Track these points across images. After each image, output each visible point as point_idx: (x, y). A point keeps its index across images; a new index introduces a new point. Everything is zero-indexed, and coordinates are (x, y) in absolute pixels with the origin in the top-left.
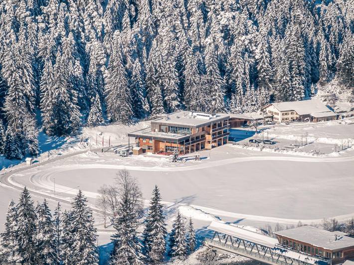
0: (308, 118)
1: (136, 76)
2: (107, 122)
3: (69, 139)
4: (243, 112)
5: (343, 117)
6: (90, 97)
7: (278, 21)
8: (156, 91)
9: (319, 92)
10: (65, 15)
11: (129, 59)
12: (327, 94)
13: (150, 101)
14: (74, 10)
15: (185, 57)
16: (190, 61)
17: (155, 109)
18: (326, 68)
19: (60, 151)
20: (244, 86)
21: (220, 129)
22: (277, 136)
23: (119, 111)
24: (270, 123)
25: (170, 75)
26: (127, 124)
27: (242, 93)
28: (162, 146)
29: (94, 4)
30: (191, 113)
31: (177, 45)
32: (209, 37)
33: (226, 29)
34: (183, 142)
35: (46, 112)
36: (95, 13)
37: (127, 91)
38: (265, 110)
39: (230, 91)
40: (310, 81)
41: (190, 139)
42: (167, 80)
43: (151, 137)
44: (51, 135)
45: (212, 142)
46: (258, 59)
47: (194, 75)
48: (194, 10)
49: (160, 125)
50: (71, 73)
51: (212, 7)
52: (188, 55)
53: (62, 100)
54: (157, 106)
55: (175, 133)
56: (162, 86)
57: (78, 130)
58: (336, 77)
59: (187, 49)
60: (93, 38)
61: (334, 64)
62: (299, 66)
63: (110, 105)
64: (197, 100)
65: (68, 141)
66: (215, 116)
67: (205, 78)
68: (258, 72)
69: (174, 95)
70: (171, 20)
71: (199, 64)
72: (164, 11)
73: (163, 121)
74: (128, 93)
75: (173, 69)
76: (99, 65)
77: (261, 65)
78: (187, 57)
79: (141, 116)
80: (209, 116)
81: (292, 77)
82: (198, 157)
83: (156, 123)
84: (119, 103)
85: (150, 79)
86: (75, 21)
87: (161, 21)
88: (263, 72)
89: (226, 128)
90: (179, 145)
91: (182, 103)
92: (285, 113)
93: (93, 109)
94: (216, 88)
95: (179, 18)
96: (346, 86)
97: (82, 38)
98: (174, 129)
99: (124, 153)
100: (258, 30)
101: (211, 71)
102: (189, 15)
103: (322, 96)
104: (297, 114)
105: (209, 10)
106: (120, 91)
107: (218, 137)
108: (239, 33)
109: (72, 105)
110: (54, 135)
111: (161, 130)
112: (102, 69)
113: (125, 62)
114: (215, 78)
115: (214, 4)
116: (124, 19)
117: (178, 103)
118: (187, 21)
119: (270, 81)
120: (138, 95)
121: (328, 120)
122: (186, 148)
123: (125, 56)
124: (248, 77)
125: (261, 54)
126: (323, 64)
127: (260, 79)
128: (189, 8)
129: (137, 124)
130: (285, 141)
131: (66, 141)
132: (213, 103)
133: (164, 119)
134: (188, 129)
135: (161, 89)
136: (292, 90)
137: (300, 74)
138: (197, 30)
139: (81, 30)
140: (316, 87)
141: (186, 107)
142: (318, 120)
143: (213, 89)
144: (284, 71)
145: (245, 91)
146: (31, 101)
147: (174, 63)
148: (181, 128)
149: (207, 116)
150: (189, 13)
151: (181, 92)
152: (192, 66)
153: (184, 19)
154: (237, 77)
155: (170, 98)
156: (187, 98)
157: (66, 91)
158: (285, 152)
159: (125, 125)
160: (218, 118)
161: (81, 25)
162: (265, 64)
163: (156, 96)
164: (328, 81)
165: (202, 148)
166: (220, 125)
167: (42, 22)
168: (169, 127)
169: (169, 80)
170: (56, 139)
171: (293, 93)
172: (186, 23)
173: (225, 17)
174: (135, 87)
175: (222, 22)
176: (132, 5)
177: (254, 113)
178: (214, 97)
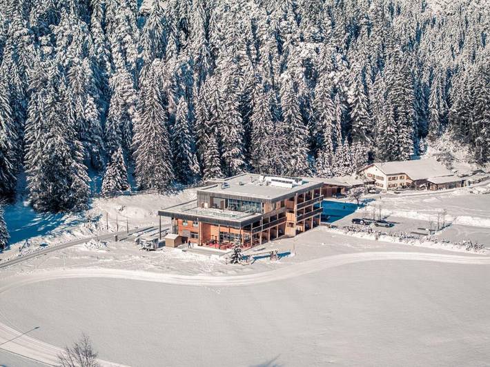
0: (424, 185)
1: (180, 122)
2: (135, 190)
3: (68, 218)
4: (334, 175)
5: (470, 183)
6: (110, 152)
7: (371, 58)
8: (209, 144)
9: (429, 149)
10: (84, 38)
11: (171, 97)
12: (439, 152)
13: (202, 158)
14: (97, 31)
15: (253, 97)
16: (260, 102)
17: (207, 171)
18: (436, 118)
19: (47, 240)
20: (334, 139)
21: (309, 203)
22: (390, 212)
23: (153, 173)
24: (374, 191)
25: (230, 120)
26: (165, 193)
27: (332, 149)
28: (214, 232)
29: (127, 24)
30: (261, 178)
31: (241, 79)
32: (285, 72)
33: (307, 64)
34: (250, 226)
35: (33, 173)
36: (128, 37)
37: (164, 142)
38: (362, 173)
39: (315, 146)
40: (417, 135)
41: (261, 221)
42: (226, 128)
43: (196, 217)
44: (42, 211)
45: (297, 224)
46: (351, 104)
47: (265, 121)
48: (265, 37)
49: (213, 197)
50: (81, 115)
51: (289, 36)
52: (257, 93)
53: (56, 156)
54: (211, 167)
55: (236, 209)
56: (219, 136)
57: (84, 202)
58: (447, 131)
59: (255, 84)
60: (120, 68)
61: (445, 114)
62: (407, 114)
63: (140, 165)
64: (269, 157)
65: (67, 221)
66: (300, 183)
67: (281, 126)
68: (352, 121)
69: (236, 150)
70: (233, 49)
71: (273, 106)
72: (224, 38)
73: (218, 190)
74: (166, 145)
75: (235, 112)
76: (126, 105)
77: (355, 111)
78: (255, 95)
79: (188, 180)
80: (291, 183)
81: (398, 128)
82: (275, 253)
83: (205, 194)
84: (153, 160)
85: (202, 125)
86: (99, 46)
87: (220, 50)
88: (358, 121)
89: (318, 202)
90: (242, 231)
91: (247, 162)
92: (392, 177)
93: (109, 171)
94: (297, 140)
95: (245, 46)
96: (460, 142)
97: (107, 70)
98: (236, 204)
99: (150, 245)
100: (349, 68)
101: (289, 117)
102: (259, 44)
103: (434, 155)
104: (408, 178)
105: (284, 40)
106: (154, 143)
107: (306, 216)
108: (325, 69)
109: (74, 164)
110: (47, 211)
111: (213, 205)
112: (130, 111)
113: (165, 102)
114: (296, 127)
115: (291, 33)
116: (168, 46)
117: (242, 162)
118: (255, 52)
119: (368, 133)
120: (182, 149)
121: (450, 187)
122: (254, 236)
123: (165, 93)
124: (340, 127)
125: (356, 96)
126: (433, 113)
127: (354, 130)
128: (259, 35)
129: (181, 193)
130: (407, 222)
131: (63, 221)
132: (293, 162)
133: (219, 186)
134: (258, 203)
135: (216, 142)
136: (398, 146)
137: (408, 124)
138: (269, 63)
139: (106, 59)
140: (425, 143)
141: (254, 168)
142: (438, 187)
143: (292, 143)
144: (387, 120)
145: (336, 146)
146: (8, 157)
147: (237, 104)
148: (246, 202)
149: (287, 182)
150: (258, 41)
151: (247, 147)
152: (262, 108)
153: (252, 48)
154: (324, 127)
155: (231, 155)
156: (256, 155)
157: (63, 141)
158: (417, 243)
159: (162, 194)
160: (306, 186)
161: (108, 52)
162: (361, 110)
163: (209, 151)
164: (439, 135)
165: (280, 235)
166: (308, 197)
167: (47, 45)
168: (227, 201)
169: (230, 128)
170: (49, 216)
171: (399, 149)
172: (254, 54)
173: (306, 49)
174: (178, 138)
175: (303, 55)
176: (182, 31)
177: (347, 177)
178: (293, 154)
